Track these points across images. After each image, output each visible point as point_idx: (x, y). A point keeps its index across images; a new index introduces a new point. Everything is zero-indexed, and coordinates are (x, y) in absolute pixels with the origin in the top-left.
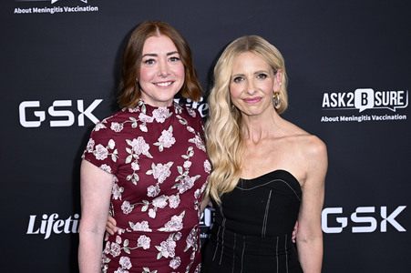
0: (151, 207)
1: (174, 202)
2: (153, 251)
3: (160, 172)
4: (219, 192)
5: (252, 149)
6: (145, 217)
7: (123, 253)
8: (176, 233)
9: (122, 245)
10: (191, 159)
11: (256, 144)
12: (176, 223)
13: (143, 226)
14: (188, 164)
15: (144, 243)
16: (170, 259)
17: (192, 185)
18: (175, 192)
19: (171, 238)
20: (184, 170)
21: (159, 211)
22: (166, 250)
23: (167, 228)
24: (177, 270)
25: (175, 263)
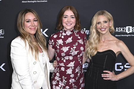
0: (64, 59)
1: (71, 58)
2: (65, 72)
4: (91, 56)
5: (102, 44)
6: (63, 62)
7: (57, 72)
8: (72, 67)
9: (57, 70)
10: (76, 46)
11: (104, 42)
12: (72, 64)
13: (62, 64)
14: (75, 47)
15: (63, 69)
16: (70, 74)
17: (76, 54)
18: (71, 55)
19: (70, 68)
20: (73, 49)
21: (66, 60)
22: (69, 71)
23: (69, 65)
24: (73, 78)
25: (72, 76)
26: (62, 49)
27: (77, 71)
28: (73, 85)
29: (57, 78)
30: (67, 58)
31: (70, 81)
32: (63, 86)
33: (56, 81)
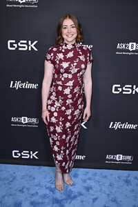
0: (63, 77)
1: (70, 76)
3: (65, 65)
8: (70, 86)
9: (54, 89)
10: (77, 62)
12: (71, 83)
13: (60, 83)
15: (60, 88)
17: (76, 71)
18: (70, 73)
19: (68, 88)
20: (74, 66)
23: (67, 84)
24: (70, 99)
26: (61, 65)
27: (75, 91)
28: (70, 106)
31: (67, 101)
33: (52, 101)
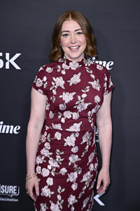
0: (63, 116)
1: (76, 116)
2: (62, 141)
3: (67, 97)
6: (59, 122)
7: (47, 141)
8: (75, 132)
9: (46, 137)
10: (86, 93)
12: (76, 127)
13: (58, 127)
14: (84, 96)
15: (58, 136)
16: (72, 147)
17: (86, 108)
18: (76, 110)
19: (73, 135)
20: (82, 98)
21: (67, 120)
22: (70, 141)
23: (71, 129)
24: (76, 154)
25: (75, 150)
26: (61, 97)
27: (84, 141)
28: (75, 166)
29: (45, 152)
30: (68, 115)
31: (70, 159)
32: (57, 168)
33: (43, 157)
